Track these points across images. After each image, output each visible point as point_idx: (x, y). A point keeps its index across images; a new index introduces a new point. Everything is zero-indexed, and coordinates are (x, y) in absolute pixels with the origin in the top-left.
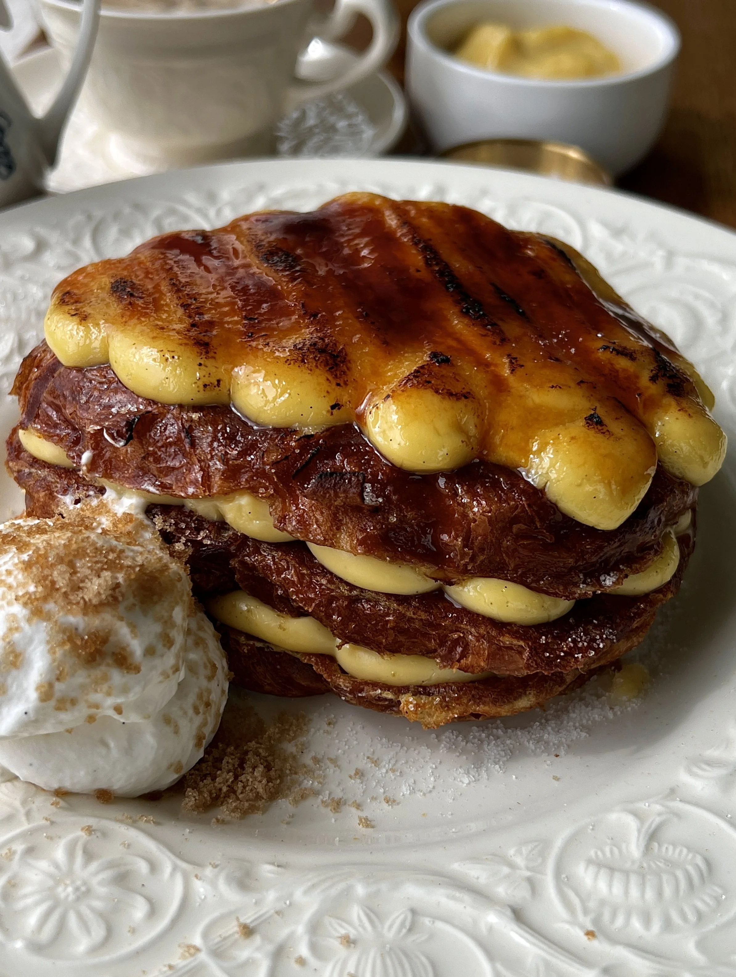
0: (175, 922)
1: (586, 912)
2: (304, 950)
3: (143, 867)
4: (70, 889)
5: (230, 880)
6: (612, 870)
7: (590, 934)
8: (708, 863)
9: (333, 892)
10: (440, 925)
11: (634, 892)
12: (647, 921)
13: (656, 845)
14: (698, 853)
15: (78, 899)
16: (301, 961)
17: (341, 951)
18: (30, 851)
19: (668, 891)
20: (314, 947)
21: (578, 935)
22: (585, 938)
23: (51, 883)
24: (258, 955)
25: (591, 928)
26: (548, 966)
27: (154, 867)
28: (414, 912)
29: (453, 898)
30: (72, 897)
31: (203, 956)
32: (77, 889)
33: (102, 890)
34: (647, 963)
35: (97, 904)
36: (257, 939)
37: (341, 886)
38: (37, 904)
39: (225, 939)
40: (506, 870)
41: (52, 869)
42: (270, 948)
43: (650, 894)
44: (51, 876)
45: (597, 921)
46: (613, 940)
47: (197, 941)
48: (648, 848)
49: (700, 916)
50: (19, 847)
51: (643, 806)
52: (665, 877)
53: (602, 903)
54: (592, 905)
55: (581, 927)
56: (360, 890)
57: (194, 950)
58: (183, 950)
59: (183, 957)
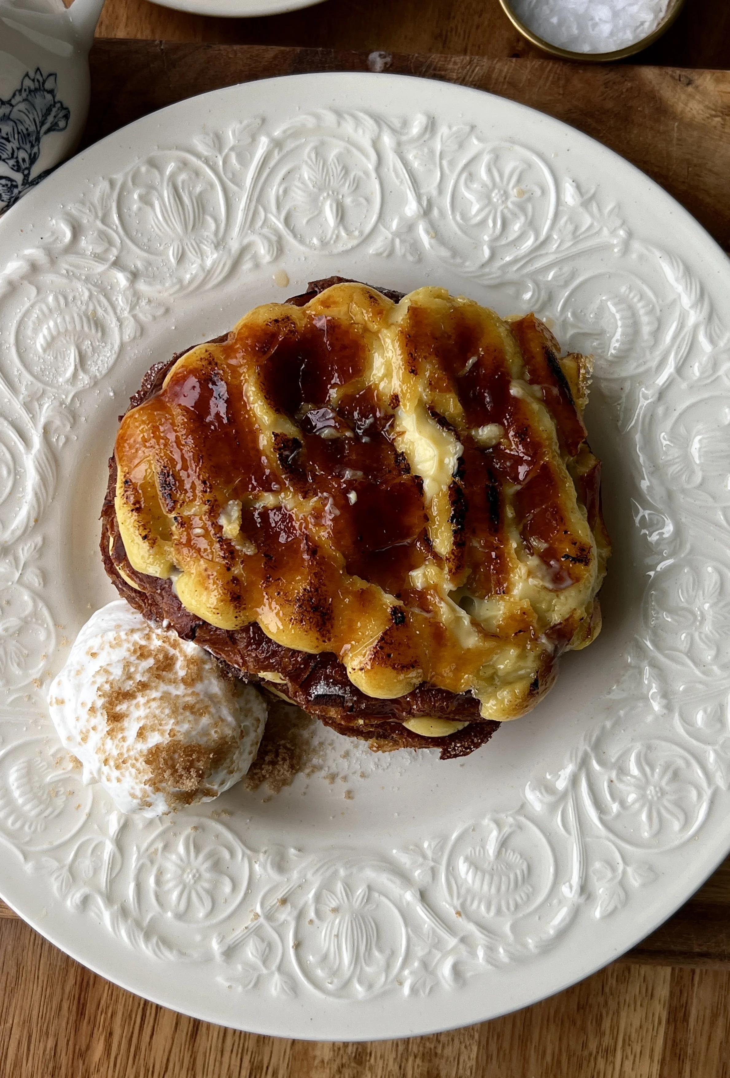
0: (246, 894)
1: (458, 897)
2: (312, 914)
3: (226, 855)
4: (190, 876)
5: (273, 865)
6: (477, 868)
7: (459, 913)
8: (529, 868)
9: (328, 874)
10: (383, 899)
11: (486, 887)
12: (488, 908)
13: (504, 850)
14: (525, 859)
15: (195, 882)
16: (311, 922)
17: (330, 916)
18: (166, 847)
19: (503, 888)
20: (317, 912)
21: (453, 912)
22: (455, 915)
23: (180, 872)
24: (289, 919)
25: (459, 909)
26: (434, 931)
27: (232, 853)
28: (370, 888)
29: (391, 881)
30: (192, 882)
31: (262, 920)
32: (194, 876)
33: (207, 875)
34: (483, 936)
35: (206, 885)
36: (289, 906)
37: (332, 870)
38: (176, 886)
39: (272, 907)
40: (421, 860)
41: (179, 862)
42: (295, 913)
43: (493, 890)
44: (179, 866)
45: (463, 905)
46: (469, 918)
47: (258, 910)
48: (499, 853)
49: (517, 906)
50: (160, 845)
51: (503, 816)
52: (504, 879)
53: (468, 891)
54: (463, 891)
55: (455, 908)
56: (342, 872)
57: (257, 916)
58: (252, 916)
59: (252, 920)
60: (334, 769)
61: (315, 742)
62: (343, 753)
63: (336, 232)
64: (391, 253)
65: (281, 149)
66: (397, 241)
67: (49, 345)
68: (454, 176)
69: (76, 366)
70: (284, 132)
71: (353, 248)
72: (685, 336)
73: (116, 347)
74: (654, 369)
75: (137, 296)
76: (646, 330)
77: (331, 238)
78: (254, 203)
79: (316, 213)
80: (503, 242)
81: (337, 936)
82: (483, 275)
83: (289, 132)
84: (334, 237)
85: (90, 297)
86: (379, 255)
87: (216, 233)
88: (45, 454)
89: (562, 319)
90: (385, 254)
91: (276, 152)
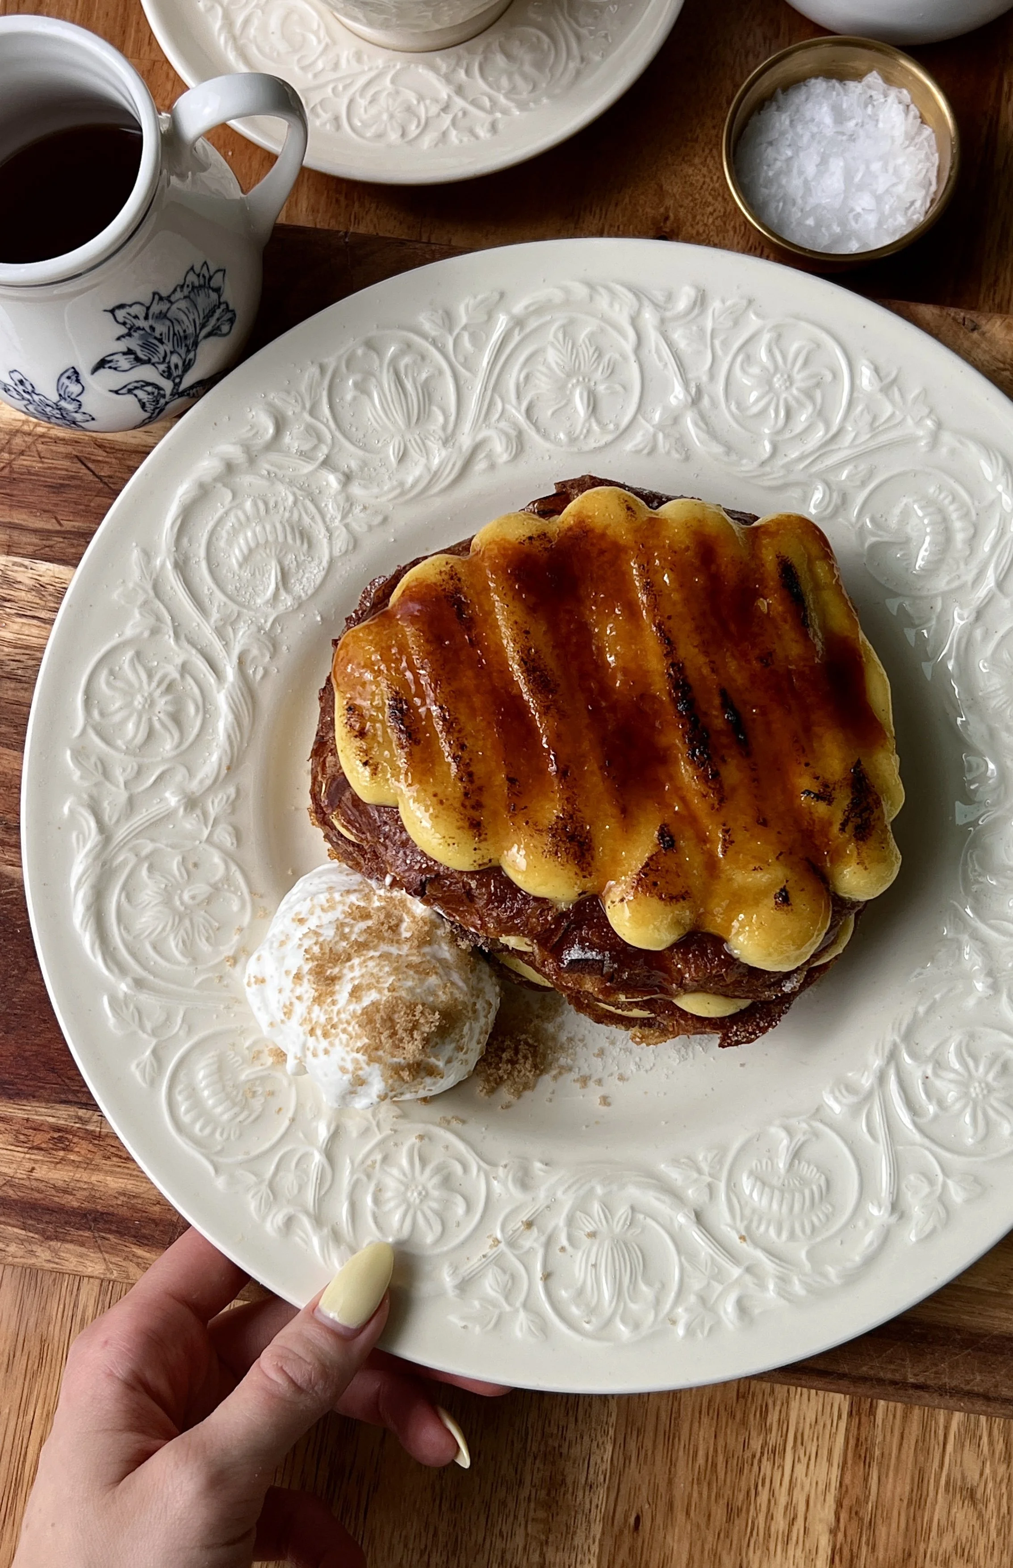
0: (483, 1217)
1: (742, 1220)
2: (564, 1242)
3: (458, 1169)
4: (415, 1194)
5: (515, 1181)
6: (764, 1184)
7: (743, 1238)
8: (828, 1182)
9: (582, 1192)
10: (649, 1221)
11: (775, 1206)
12: (779, 1233)
13: (797, 1162)
14: (823, 1173)
15: (421, 1201)
16: (563, 1249)
17: (587, 1241)
18: (385, 1159)
19: (797, 1207)
20: (570, 1238)
21: (735, 1237)
22: (738, 1241)
23: (403, 1188)
24: (535, 1245)
25: (744, 1233)
26: (712, 1258)
27: (466, 1168)
28: (633, 1209)
29: (658, 1199)
30: (418, 1201)
31: (502, 1246)
32: (420, 1194)
33: (435, 1193)
34: (774, 1265)
35: (434, 1205)
36: (535, 1229)
37: (586, 1187)
38: (397, 1207)
39: (515, 1231)
40: (695, 1175)
41: (401, 1177)
42: (543, 1239)
43: (785, 1209)
44: (401, 1182)
45: (748, 1228)
46: (756, 1244)
47: (499, 1235)
48: (791, 1165)
49: (813, 1228)
50: (378, 1157)
51: (793, 1122)
52: (797, 1195)
53: (754, 1211)
54: (747, 1212)
55: (738, 1232)
56: (599, 1190)
57: (497, 1242)
58: (490, 1242)
59: (491, 1247)
60: (585, 1071)
61: (563, 1037)
62: (596, 1051)
63: (587, 425)
64: (653, 450)
65: (521, 329)
66: (660, 436)
67: (246, 559)
68: (729, 358)
69: (277, 584)
70: (526, 308)
71: (607, 445)
72: (1006, 543)
73: (325, 564)
74: (970, 584)
75: (350, 501)
76: (960, 538)
77: (581, 433)
78: (489, 393)
79: (563, 403)
80: (787, 435)
81: (594, 1266)
82: (764, 475)
83: (532, 309)
84: (585, 431)
85: (295, 503)
86: (638, 452)
87: (444, 428)
88: (240, 689)
89: (859, 525)
90: (646, 451)
91: (517, 331)
